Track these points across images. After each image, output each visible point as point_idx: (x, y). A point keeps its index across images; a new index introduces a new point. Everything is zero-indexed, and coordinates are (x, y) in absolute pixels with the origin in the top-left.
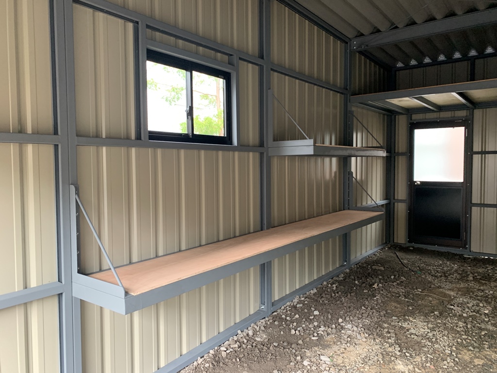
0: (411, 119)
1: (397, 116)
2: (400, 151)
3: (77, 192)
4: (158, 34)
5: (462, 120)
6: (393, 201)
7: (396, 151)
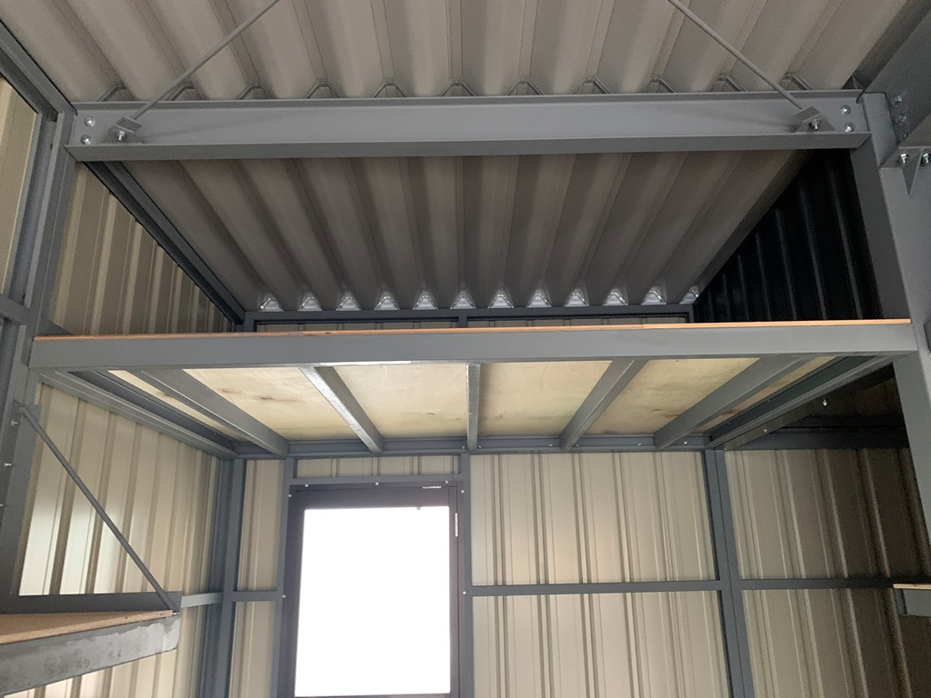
0: (295, 477)
1: (250, 464)
2: (254, 584)
5: (442, 483)
7: (241, 584)
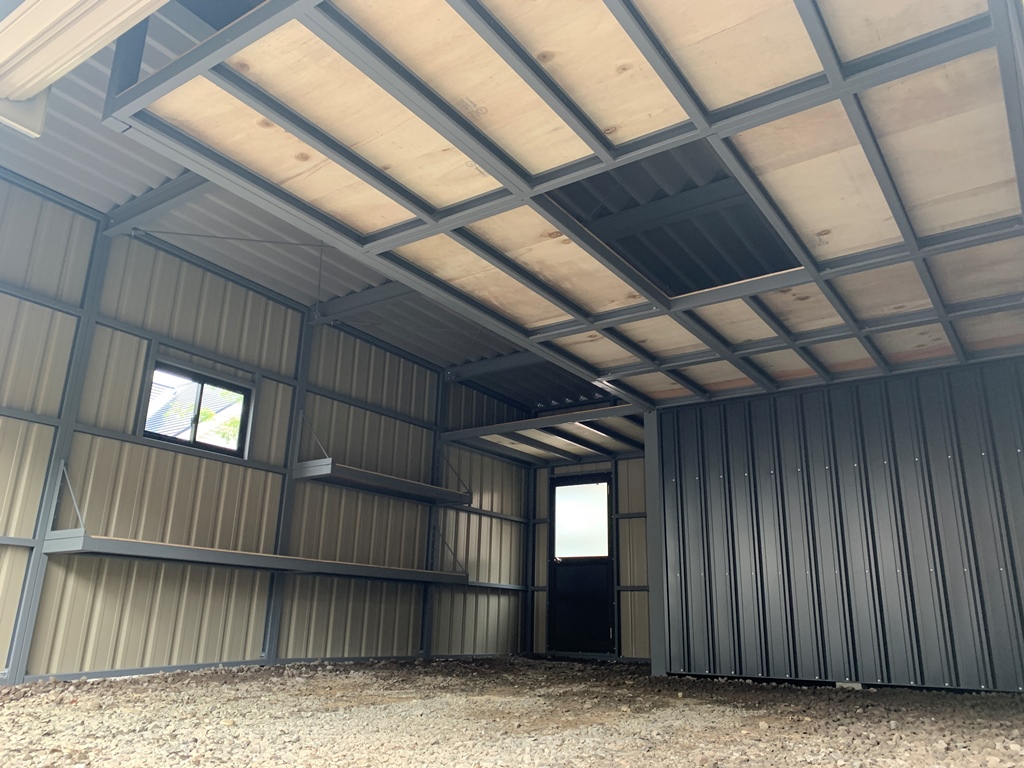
0: (552, 473)
2: (541, 517)
3: (66, 465)
4: (172, 350)
5: (605, 473)
6: (531, 588)
7: (537, 517)
